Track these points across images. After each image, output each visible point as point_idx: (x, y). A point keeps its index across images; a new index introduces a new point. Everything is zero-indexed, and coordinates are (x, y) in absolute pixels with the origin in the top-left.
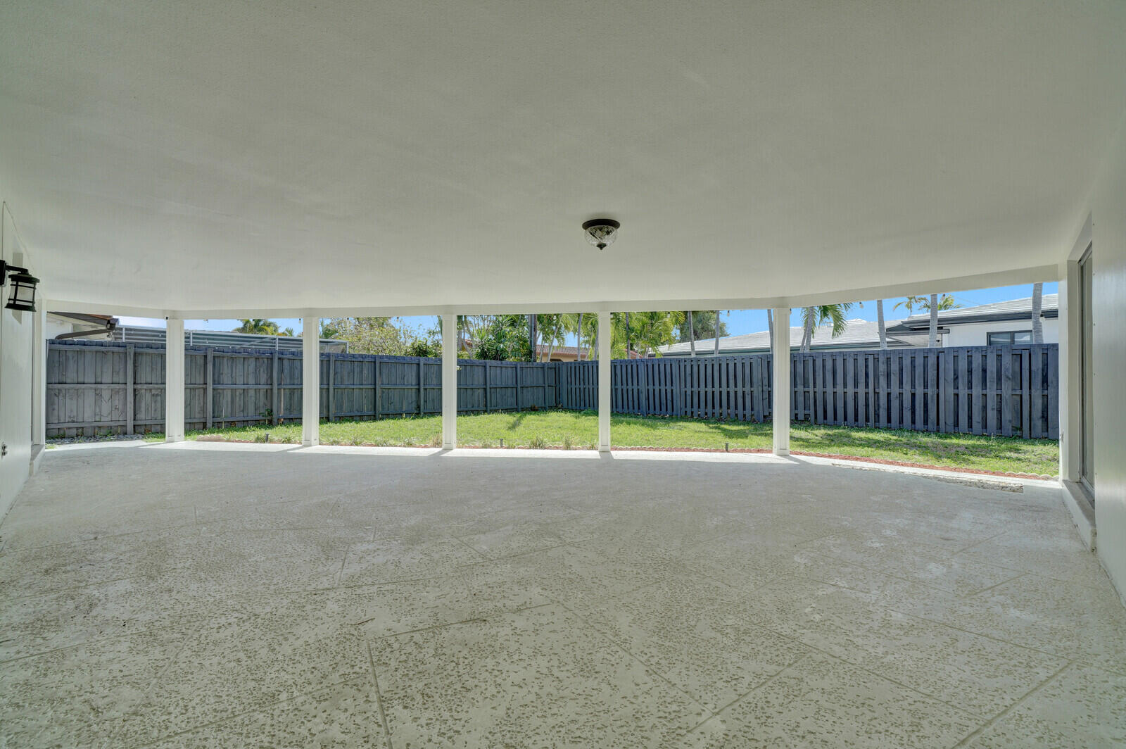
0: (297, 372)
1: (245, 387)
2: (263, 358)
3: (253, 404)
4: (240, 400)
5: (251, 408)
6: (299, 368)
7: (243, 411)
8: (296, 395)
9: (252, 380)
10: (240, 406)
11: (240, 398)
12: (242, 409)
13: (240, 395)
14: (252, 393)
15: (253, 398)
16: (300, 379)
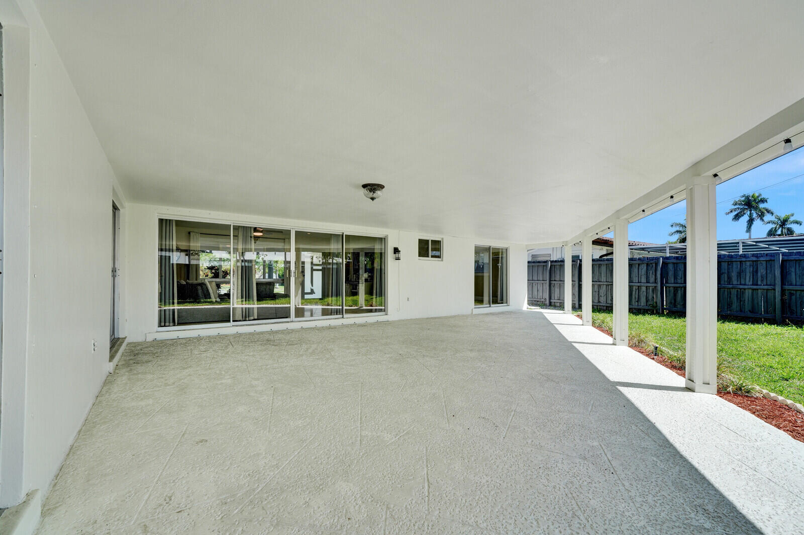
0: (680, 274)
1: (639, 284)
2: (651, 263)
3: (645, 298)
4: (636, 294)
5: (643, 300)
6: (683, 269)
7: (638, 302)
8: (679, 292)
9: (644, 280)
10: (635, 298)
11: (636, 292)
12: (637, 300)
13: (636, 290)
14: (644, 289)
15: (645, 293)
16: (683, 279)
